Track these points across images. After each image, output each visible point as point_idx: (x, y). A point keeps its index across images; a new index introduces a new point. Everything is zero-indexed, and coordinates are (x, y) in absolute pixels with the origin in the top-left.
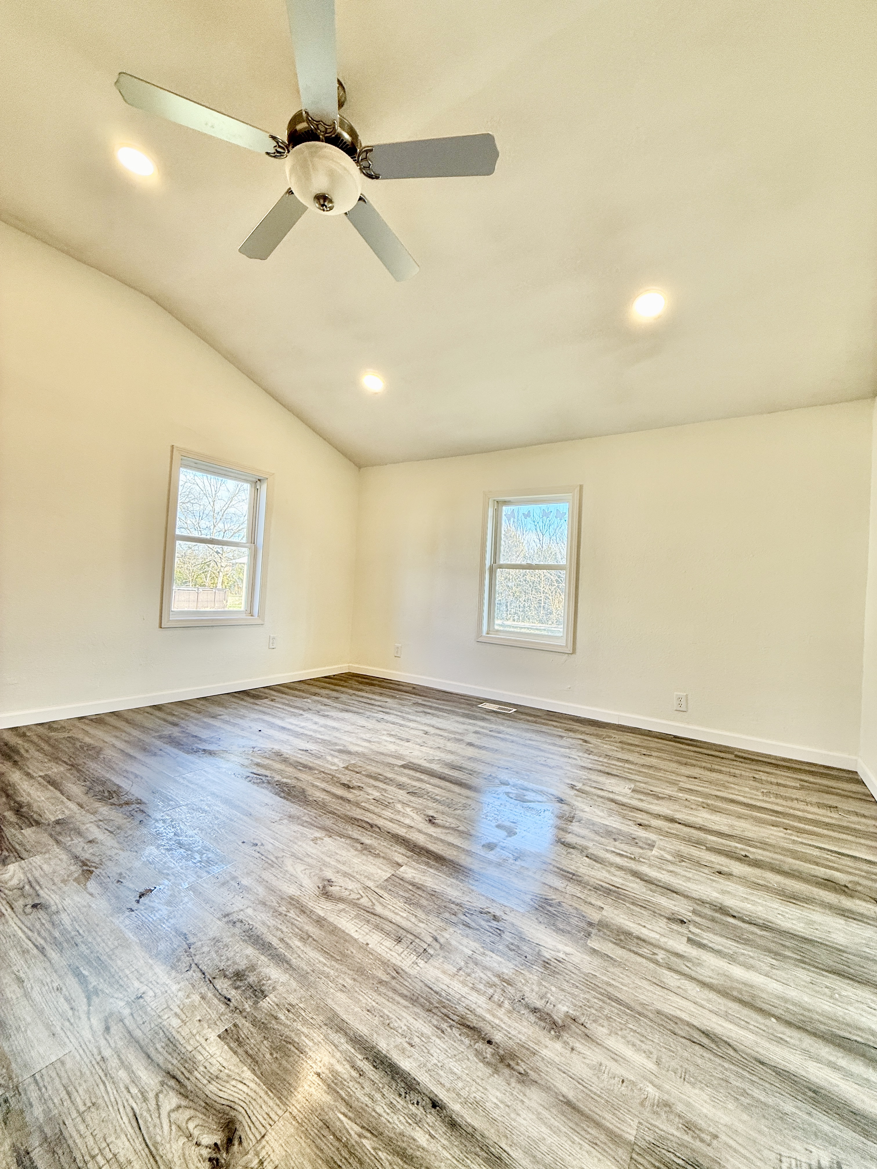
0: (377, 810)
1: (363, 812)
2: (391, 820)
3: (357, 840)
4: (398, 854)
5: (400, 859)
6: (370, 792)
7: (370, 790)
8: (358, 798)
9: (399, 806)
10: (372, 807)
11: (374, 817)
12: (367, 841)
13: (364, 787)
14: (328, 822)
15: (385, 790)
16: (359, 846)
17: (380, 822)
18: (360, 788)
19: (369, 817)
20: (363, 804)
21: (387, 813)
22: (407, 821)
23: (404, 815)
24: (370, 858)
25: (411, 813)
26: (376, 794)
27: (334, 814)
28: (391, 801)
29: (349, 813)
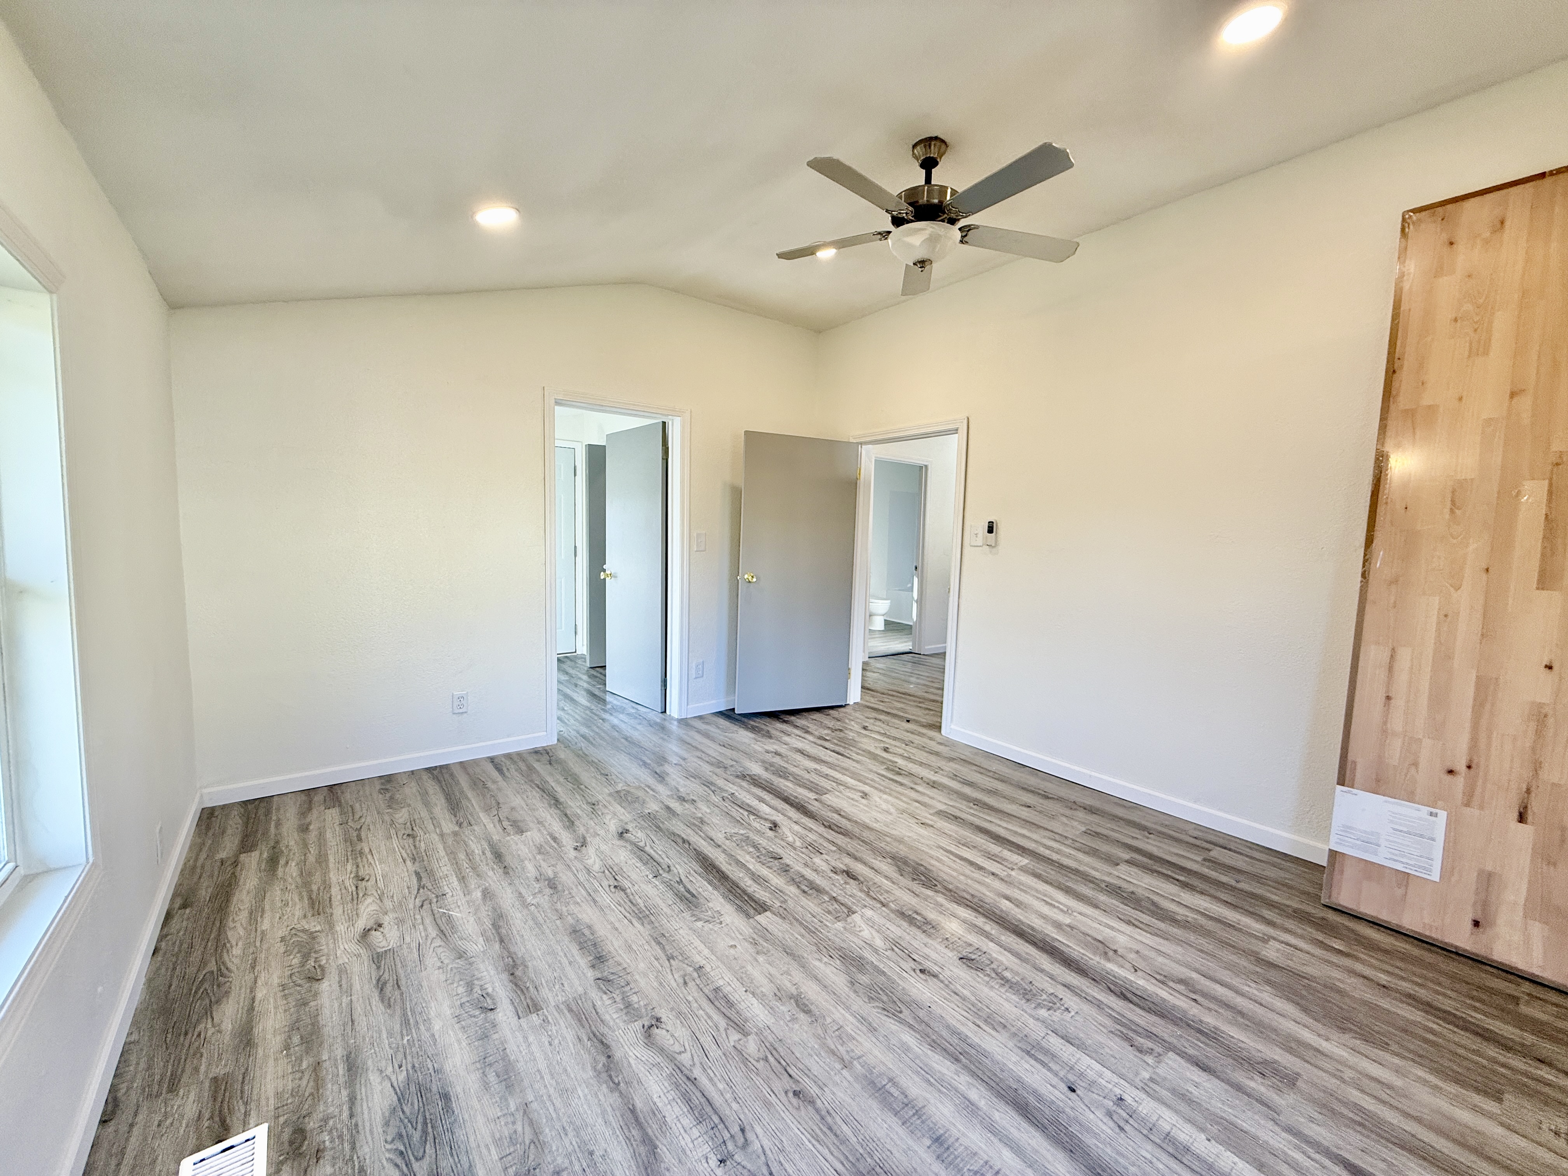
0: (821, 841)
1: (834, 840)
2: (810, 830)
3: (843, 817)
4: (814, 807)
5: (816, 803)
6: (824, 864)
7: (824, 867)
8: (838, 856)
9: (798, 844)
10: (826, 844)
11: (826, 835)
12: (836, 816)
13: (829, 872)
14: (866, 834)
15: (806, 865)
16: (842, 813)
17: (821, 830)
18: (835, 871)
19: (831, 835)
20: (834, 849)
21: (812, 837)
22: (797, 828)
23: (796, 834)
24: (834, 805)
25: (789, 834)
26: (817, 860)
27: (863, 841)
28: (804, 850)
29: (849, 840)
